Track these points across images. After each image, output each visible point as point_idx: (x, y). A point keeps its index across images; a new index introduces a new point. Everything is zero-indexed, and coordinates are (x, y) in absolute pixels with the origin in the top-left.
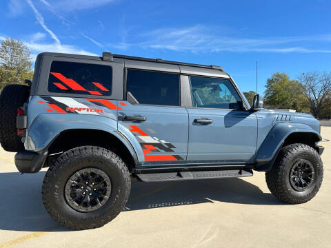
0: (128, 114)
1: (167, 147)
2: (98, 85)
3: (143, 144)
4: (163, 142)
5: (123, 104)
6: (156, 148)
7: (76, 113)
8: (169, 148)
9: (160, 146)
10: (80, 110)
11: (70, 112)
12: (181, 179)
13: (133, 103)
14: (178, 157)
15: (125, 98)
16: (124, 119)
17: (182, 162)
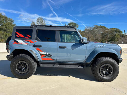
0: (36, 44)
1: (49, 55)
2: (28, 35)
3: (41, 54)
4: (48, 54)
5: (35, 41)
6: (45, 56)
7: (21, 44)
8: (50, 56)
9: (47, 55)
10: (22, 43)
11: (19, 44)
12: (54, 67)
13: (39, 41)
14: (53, 59)
15: (36, 39)
16: (34, 46)
17: (55, 61)
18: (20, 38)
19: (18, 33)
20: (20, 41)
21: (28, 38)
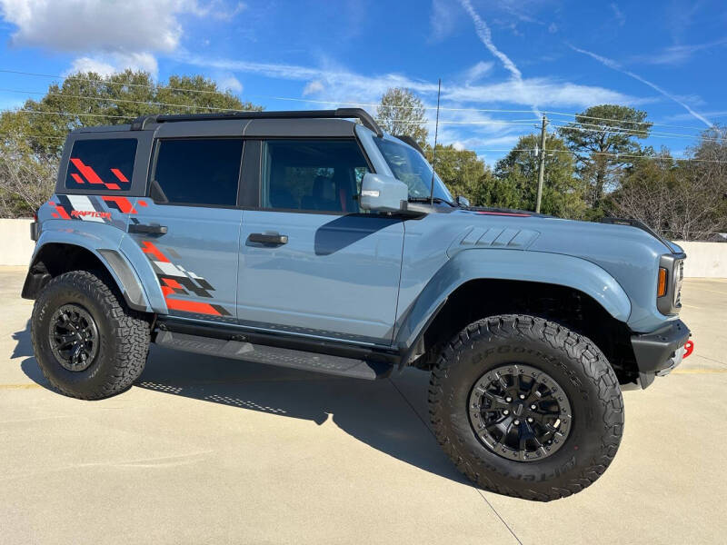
0: (145, 221)
1: (199, 286)
2: (116, 172)
3: (162, 276)
4: (193, 276)
5: (143, 204)
6: (182, 287)
7: (81, 219)
8: (203, 288)
9: (186, 281)
10: (84, 214)
11: (74, 218)
13: (158, 201)
15: (149, 193)
16: (136, 229)
17: (228, 320)
18: (85, 188)
19: (78, 163)
20: (80, 203)
21: (114, 186)
